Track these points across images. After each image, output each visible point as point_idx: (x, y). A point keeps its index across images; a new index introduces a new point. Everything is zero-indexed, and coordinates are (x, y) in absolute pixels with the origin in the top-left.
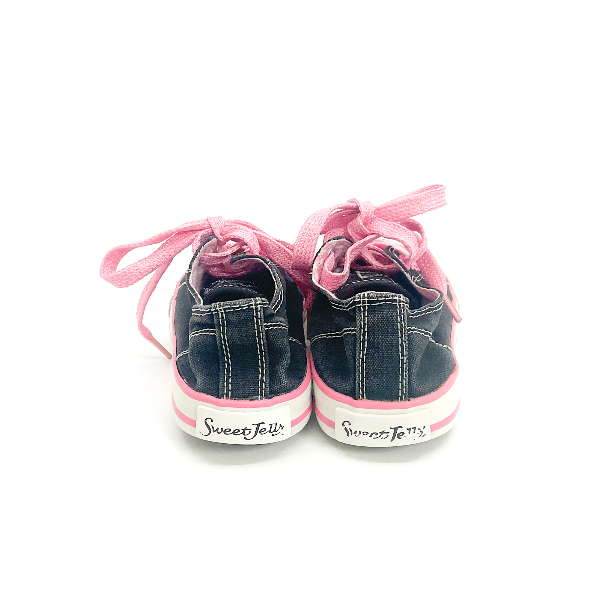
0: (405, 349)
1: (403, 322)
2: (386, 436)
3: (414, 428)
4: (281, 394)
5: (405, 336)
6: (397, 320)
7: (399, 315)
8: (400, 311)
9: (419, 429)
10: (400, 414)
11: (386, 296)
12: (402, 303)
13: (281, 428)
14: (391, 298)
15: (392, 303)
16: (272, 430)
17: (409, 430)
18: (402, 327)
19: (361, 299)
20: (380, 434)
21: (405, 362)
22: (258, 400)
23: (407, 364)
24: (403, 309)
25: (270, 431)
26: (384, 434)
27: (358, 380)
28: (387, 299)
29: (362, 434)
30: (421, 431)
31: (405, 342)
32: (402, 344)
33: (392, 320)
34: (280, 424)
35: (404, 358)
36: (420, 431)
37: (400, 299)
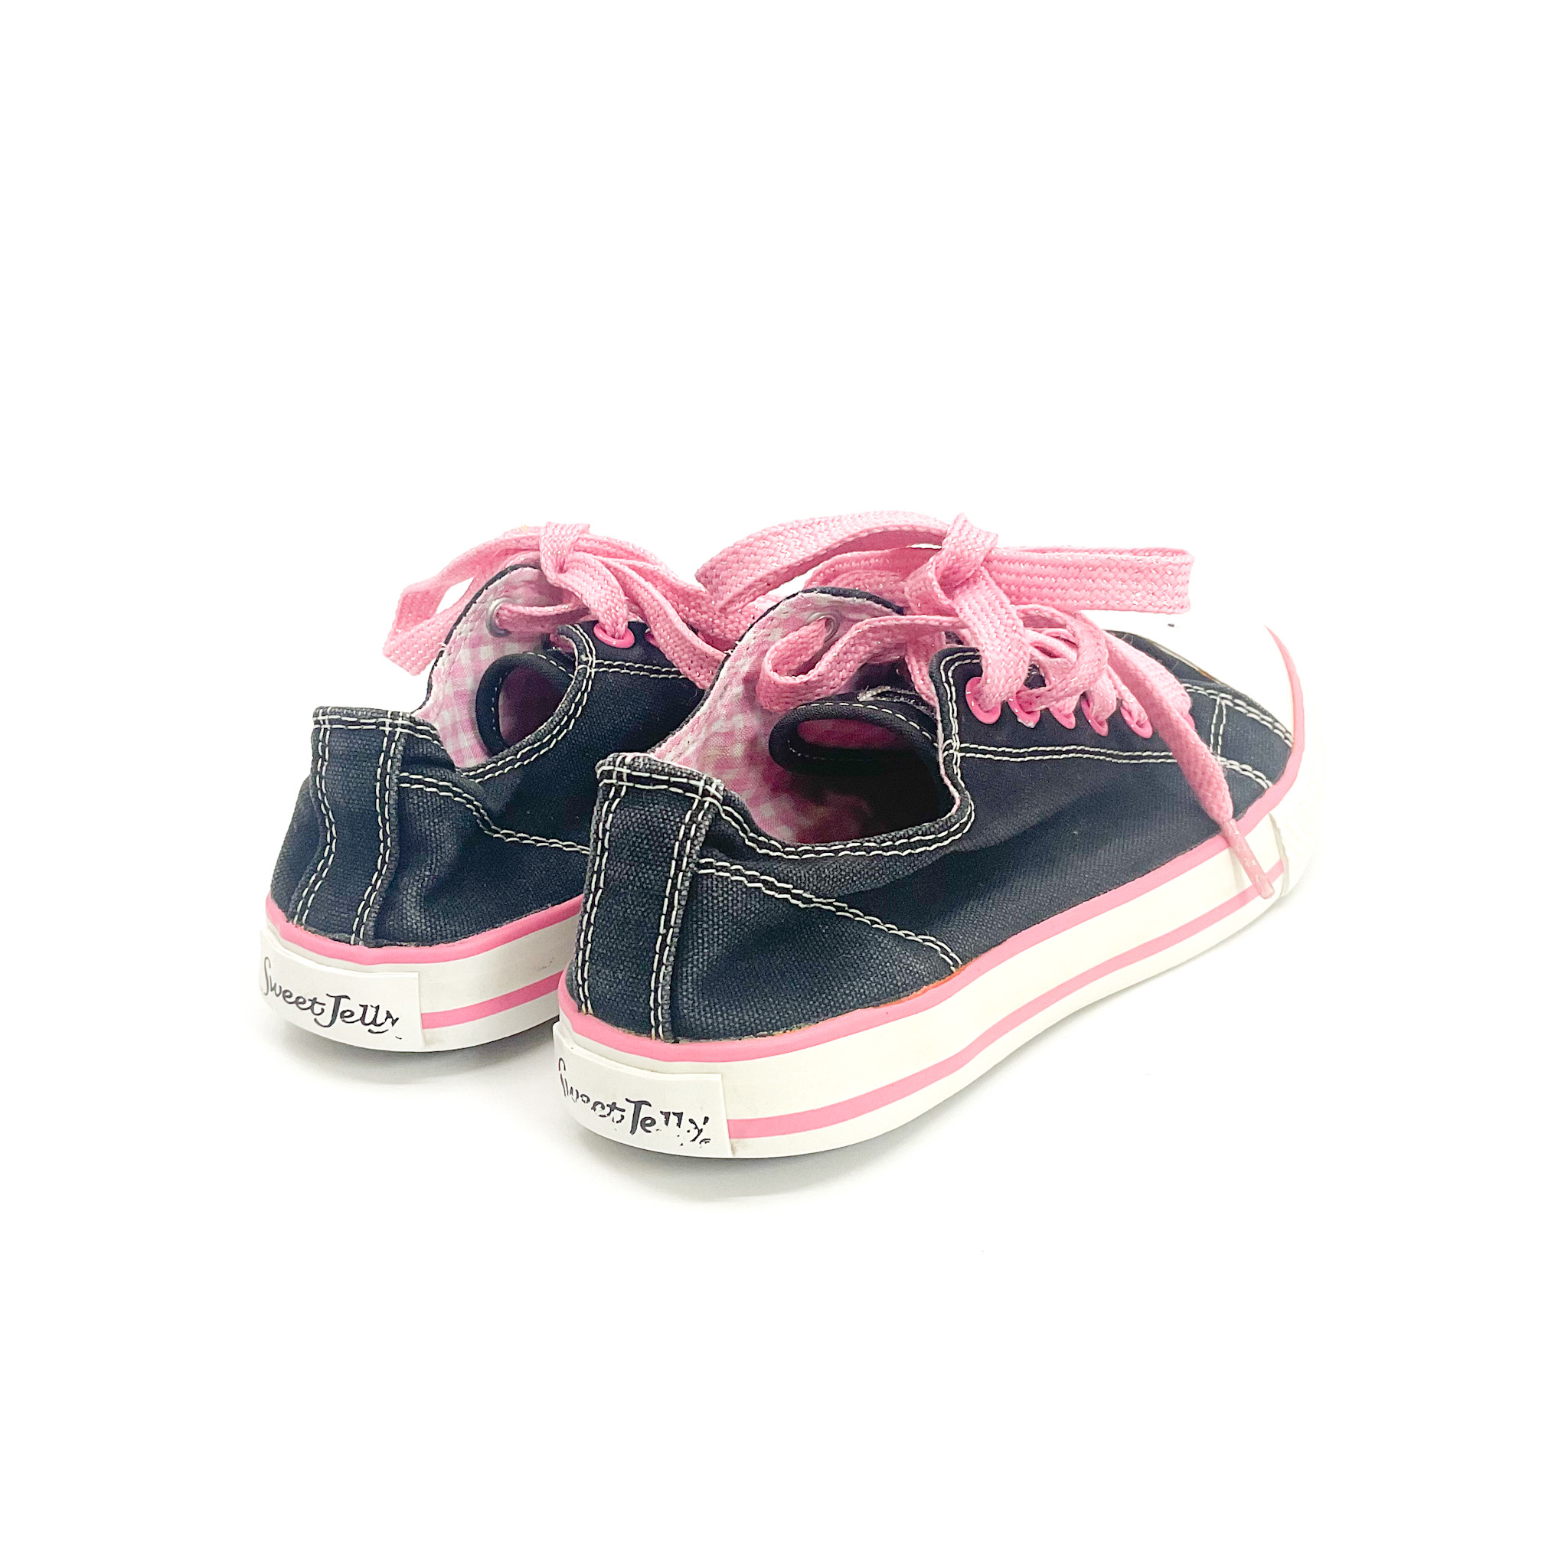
0: (677, 910)
1: (689, 842)
2: (621, 1118)
3: (680, 1116)
4: (404, 944)
5: (683, 876)
6: (677, 833)
7: (686, 824)
8: (694, 815)
9: (691, 1121)
11: (673, 772)
12: (709, 799)
13: (390, 1020)
14: (685, 780)
15: (685, 792)
16: (369, 1019)
17: (667, 1115)
18: (683, 853)
19: (615, 766)
20: (609, 1110)
21: (669, 942)
22: (349, 943)
23: (673, 950)
24: (705, 813)
25: (362, 1019)
26: (616, 1111)
27: (575, 964)
28: (673, 779)
30: (696, 1128)
31: (681, 891)
32: (672, 895)
33: (664, 831)
34: (388, 1012)
35: (669, 933)
36: (694, 1126)
37: (707, 787)
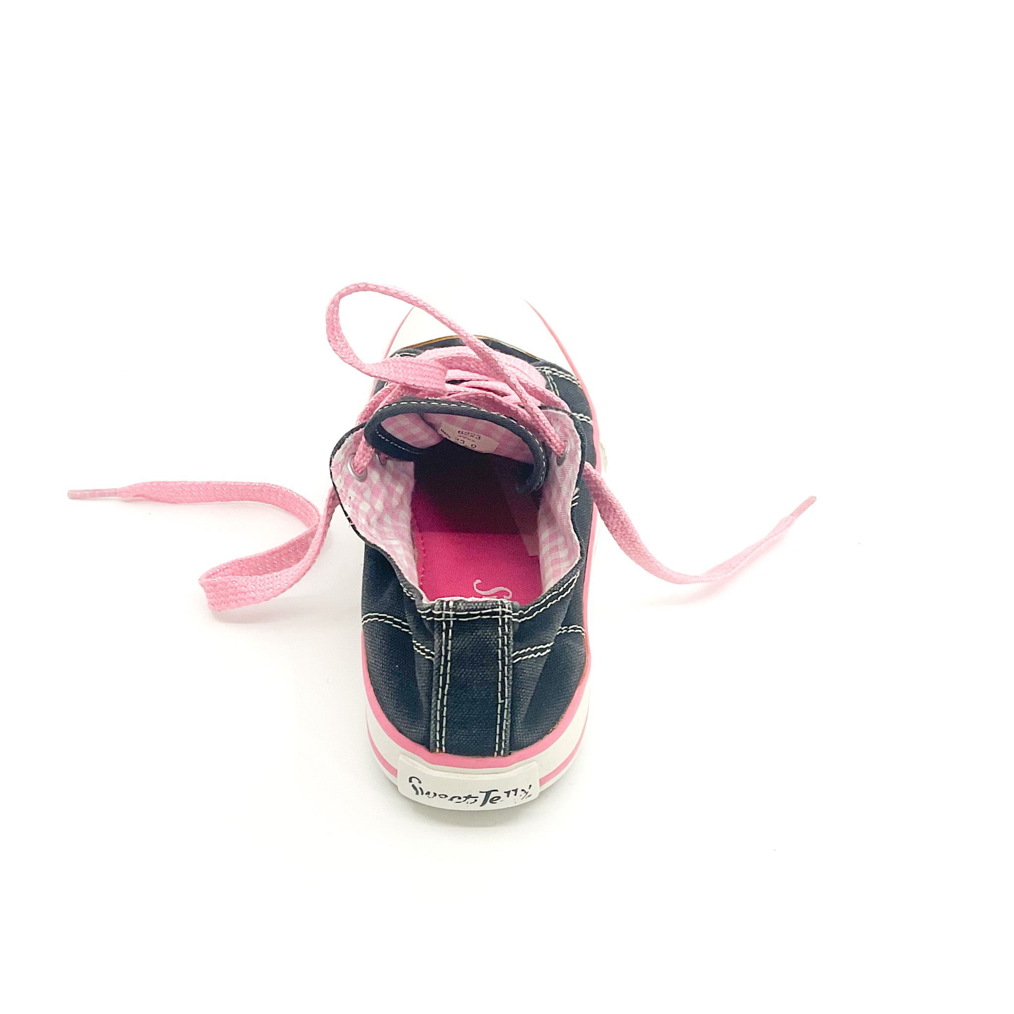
0: (508, 688)
1: (506, 648)
2: (474, 801)
3: (516, 791)
5: (508, 669)
6: (498, 645)
7: (502, 637)
8: (503, 630)
9: (522, 790)
10: (496, 773)
11: (482, 607)
12: (506, 616)
14: (490, 610)
15: (492, 616)
17: (508, 793)
18: (504, 655)
19: (442, 610)
20: (465, 799)
21: (506, 707)
23: (509, 710)
24: (508, 626)
26: (471, 799)
27: (434, 730)
28: (483, 612)
29: (437, 796)
31: (508, 677)
32: (503, 680)
33: (489, 646)
35: (505, 701)
36: (524, 792)
37: (504, 609)
